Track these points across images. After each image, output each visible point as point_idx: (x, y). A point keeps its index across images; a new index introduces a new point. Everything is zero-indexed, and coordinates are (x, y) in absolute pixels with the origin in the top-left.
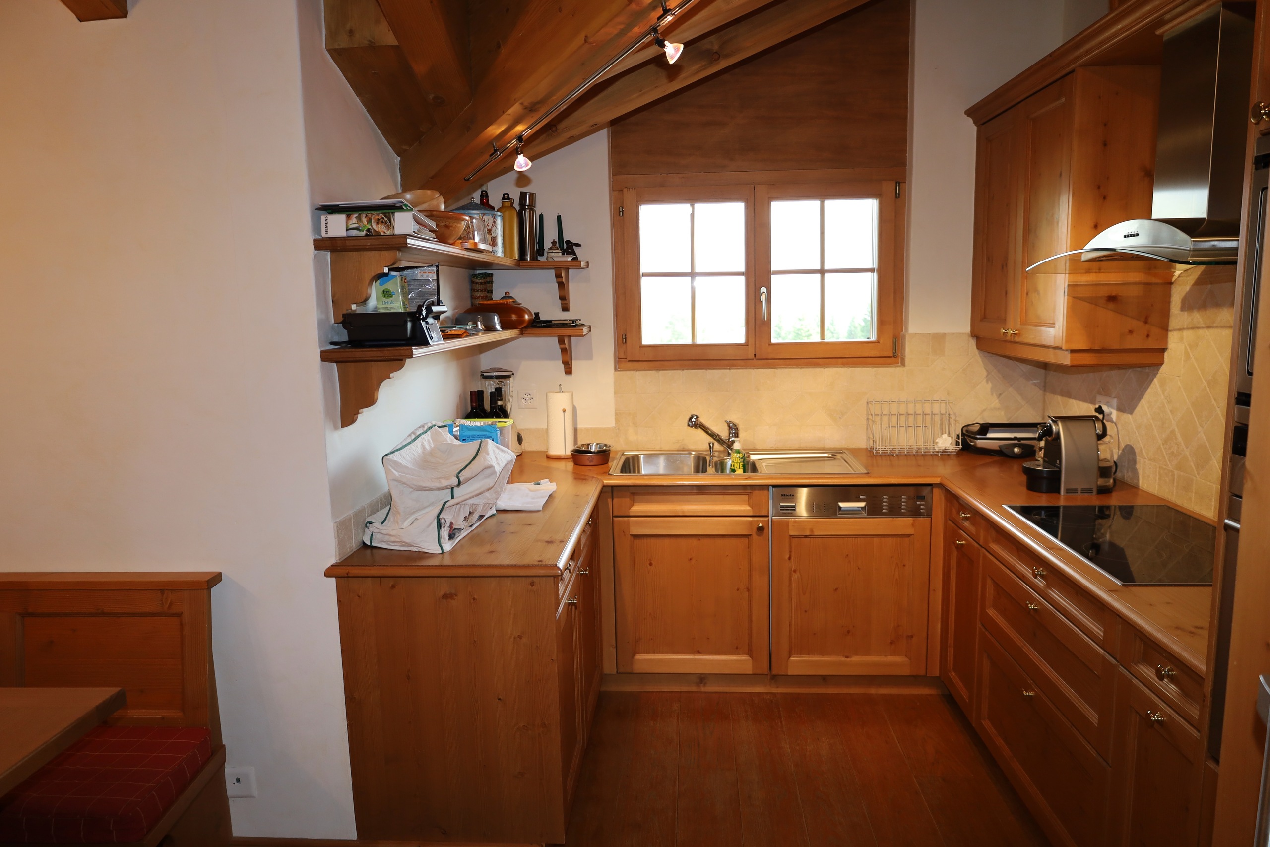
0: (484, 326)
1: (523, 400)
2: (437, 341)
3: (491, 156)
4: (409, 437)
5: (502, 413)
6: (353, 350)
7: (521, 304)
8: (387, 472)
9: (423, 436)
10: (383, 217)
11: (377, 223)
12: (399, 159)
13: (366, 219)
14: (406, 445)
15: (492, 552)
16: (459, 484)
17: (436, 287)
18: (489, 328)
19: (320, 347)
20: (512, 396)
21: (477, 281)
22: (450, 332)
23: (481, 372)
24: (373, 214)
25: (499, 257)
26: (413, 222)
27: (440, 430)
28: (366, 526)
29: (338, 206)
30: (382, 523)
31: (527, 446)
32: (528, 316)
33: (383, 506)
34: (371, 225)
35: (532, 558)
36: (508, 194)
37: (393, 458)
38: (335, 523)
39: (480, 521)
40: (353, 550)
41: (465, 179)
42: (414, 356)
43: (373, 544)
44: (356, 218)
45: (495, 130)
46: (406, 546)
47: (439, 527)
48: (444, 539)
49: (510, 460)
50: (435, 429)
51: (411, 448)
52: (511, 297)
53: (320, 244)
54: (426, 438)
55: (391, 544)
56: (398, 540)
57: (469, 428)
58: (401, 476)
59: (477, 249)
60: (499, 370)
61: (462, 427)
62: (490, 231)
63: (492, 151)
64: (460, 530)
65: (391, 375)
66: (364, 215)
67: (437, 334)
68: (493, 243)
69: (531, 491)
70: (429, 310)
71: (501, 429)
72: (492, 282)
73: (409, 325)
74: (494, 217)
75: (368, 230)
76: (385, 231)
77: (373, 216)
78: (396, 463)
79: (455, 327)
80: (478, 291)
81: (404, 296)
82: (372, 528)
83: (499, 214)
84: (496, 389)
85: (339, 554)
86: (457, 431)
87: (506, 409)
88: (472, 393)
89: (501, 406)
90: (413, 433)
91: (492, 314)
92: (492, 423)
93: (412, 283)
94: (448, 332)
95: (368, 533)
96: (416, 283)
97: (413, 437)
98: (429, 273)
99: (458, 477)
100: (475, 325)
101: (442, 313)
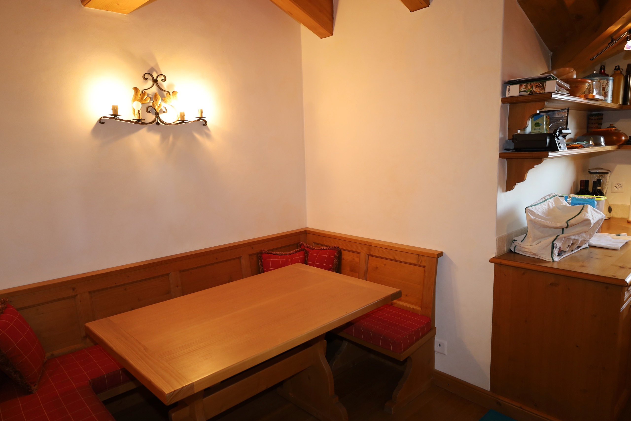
0: (594, 143)
1: (615, 188)
2: (563, 149)
3: (609, 44)
4: (541, 200)
5: (601, 193)
6: (516, 153)
7: (620, 131)
8: (527, 215)
9: (549, 200)
10: (540, 84)
11: (536, 88)
12: (552, 53)
13: (530, 86)
14: (539, 204)
15: (583, 266)
16: (568, 226)
17: (566, 121)
18: (597, 144)
19: (499, 152)
20: (608, 185)
21: (592, 118)
22: (571, 145)
23: (589, 170)
24: (534, 83)
25: (609, 103)
26: (556, 85)
27: (559, 198)
28: (513, 242)
29: (516, 80)
30: (522, 241)
31: (614, 214)
32: (625, 138)
33: (522, 234)
34: (533, 89)
35: (609, 273)
36: (619, 66)
37: (531, 209)
38: (498, 237)
39: (578, 249)
40: (505, 252)
41: (591, 60)
42: (549, 156)
43: (515, 251)
44: (525, 86)
45: (613, 28)
46: (532, 255)
47: (553, 248)
48: (555, 255)
49: (601, 218)
50: (557, 197)
51: (541, 205)
52: (614, 127)
53: (505, 100)
54: (551, 201)
55: (525, 252)
56: (529, 251)
57: (577, 199)
58: (534, 218)
59: (594, 99)
60: (602, 169)
61: (573, 198)
62: (604, 89)
63: (610, 41)
64: (565, 252)
65: (535, 166)
66: (529, 84)
67: (564, 145)
68: (606, 95)
69: (613, 238)
70: (560, 132)
71: (598, 202)
72: (602, 119)
73: (548, 140)
74: (608, 80)
75: (531, 92)
76: (540, 91)
77: (534, 84)
78: (532, 211)
79: (575, 143)
80: (592, 124)
81: (546, 126)
82: (516, 243)
83: (611, 78)
84: (598, 180)
85: (498, 253)
86: (569, 200)
87: (603, 191)
88: (582, 181)
89: (600, 190)
90: (544, 198)
91: (600, 136)
92: (592, 198)
93: (552, 119)
94: (570, 145)
95: (513, 245)
96: (555, 119)
97: (544, 200)
98: (562, 113)
99: (567, 223)
100: (588, 142)
101: (568, 134)
